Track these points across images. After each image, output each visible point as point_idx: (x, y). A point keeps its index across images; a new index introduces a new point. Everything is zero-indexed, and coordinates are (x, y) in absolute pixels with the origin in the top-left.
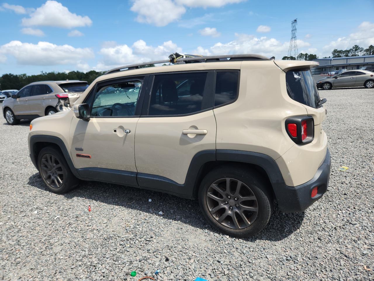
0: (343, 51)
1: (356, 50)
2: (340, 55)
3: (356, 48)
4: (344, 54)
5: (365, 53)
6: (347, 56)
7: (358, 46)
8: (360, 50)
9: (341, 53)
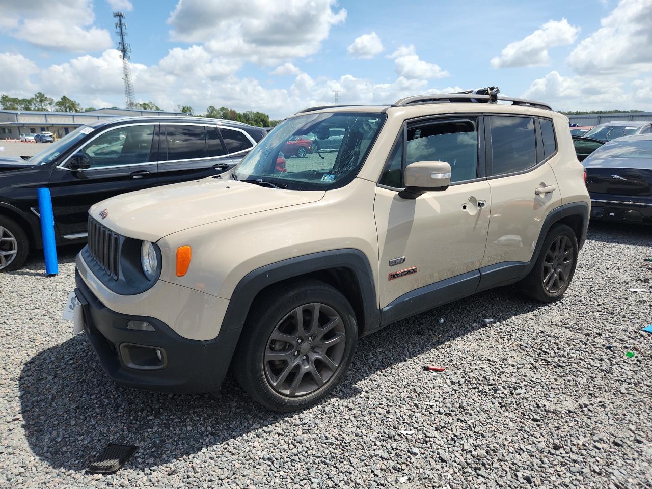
0: (20, 101)
1: (41, 101)
2: (16, 107)
3: (41, 98)
4: (23, 106)
5: (57, 108)
6: (27, 109)
7: (43, 96)
8: (48, 102)
9: (17, 104)
